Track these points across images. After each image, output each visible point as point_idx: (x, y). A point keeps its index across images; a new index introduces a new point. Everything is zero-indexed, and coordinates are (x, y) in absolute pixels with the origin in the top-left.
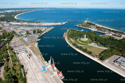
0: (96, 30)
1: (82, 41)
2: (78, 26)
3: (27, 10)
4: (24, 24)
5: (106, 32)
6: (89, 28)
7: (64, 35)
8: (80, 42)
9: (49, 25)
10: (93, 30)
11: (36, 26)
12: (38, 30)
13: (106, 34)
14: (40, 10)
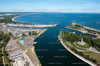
0: (86, 32)
1: (80, 46)
2: (68, 28)
3: (22, 14)
4: (20, 25)
5: (96, 34)
6: (79, 30)
7: (59, 37)
8: (78, 47)
9: (42, 27)
10: (84, 32)
11: (31, 28)
12: (33, 32)
13: (97, 36)
14: (33, 14)
